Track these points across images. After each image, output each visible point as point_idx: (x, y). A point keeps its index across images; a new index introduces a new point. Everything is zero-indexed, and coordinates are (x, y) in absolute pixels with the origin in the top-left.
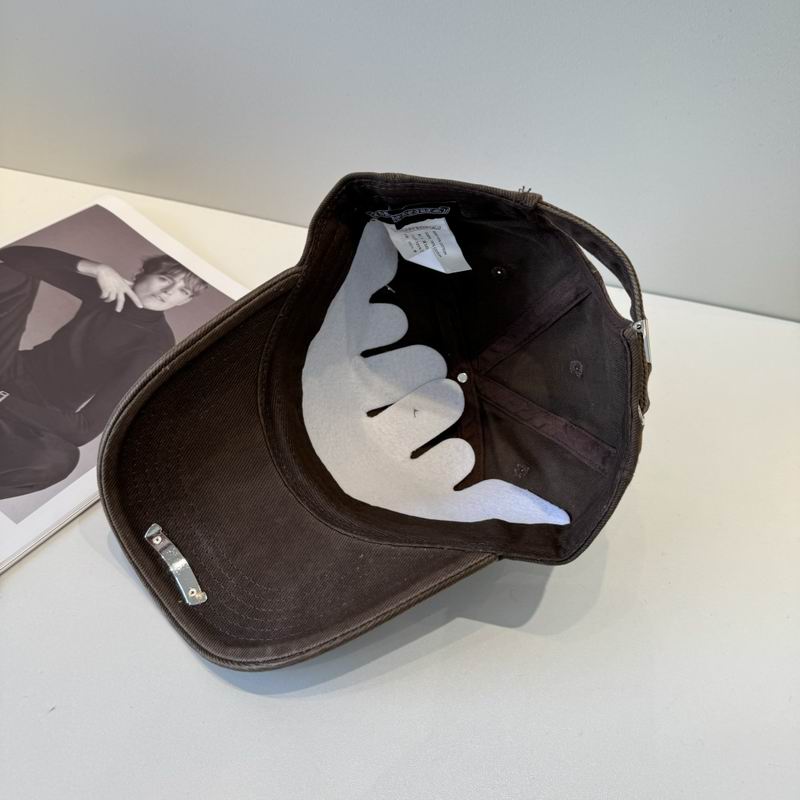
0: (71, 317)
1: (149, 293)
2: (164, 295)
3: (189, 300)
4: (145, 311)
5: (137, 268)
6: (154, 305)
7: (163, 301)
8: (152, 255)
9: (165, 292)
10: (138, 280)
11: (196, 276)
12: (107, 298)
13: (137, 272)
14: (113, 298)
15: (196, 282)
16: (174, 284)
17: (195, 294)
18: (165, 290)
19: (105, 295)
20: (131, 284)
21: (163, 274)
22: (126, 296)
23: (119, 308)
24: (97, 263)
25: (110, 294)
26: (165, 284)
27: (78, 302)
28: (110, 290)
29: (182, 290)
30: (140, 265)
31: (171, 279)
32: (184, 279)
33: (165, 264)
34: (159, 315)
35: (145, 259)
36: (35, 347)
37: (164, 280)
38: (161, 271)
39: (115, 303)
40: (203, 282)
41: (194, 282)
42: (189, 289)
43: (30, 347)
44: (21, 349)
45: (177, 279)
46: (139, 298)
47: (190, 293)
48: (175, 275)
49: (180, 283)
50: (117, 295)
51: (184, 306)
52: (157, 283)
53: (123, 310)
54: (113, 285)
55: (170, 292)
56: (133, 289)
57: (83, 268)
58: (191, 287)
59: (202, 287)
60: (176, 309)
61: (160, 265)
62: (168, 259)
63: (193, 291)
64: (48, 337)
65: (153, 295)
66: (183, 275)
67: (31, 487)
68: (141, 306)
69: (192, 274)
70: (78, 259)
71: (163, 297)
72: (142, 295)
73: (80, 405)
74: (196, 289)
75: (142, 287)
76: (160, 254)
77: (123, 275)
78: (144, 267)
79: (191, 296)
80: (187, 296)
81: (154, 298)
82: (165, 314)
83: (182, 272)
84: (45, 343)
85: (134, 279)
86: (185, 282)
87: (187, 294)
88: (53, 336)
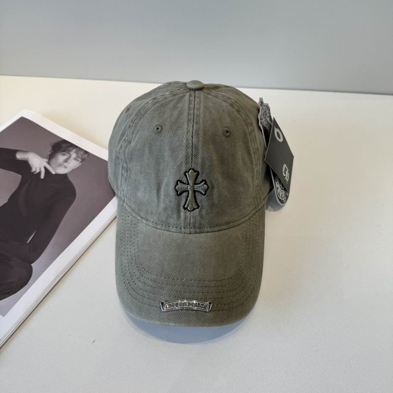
1: (57, 164)
3: (80, 164)
4: (56, 175)
5: (48, 150)
6: (61, 171)
7: (66, 167)
8: (55, 141)
9: (66, 162)
10: (51, 157)
11: (82, 149)
12: (35, 172)
13: (48, 154)
14: (38, 171)
15: (82, 153)
16: (70, 156)
17: (83, 160)
18: (66, 161)
19: (33, 170)
20: (47, 160)
21: (64, 151)
22: (45, 168)
23: (42, 176)
24: (26, 152)
25: (36, 168)
26: (65, 157)
27: (19, 177)
29: (75, 159)
30: (50, 148)
31: (68, 153)
33: (64, 145)
34: (65, 176)
35: (52, 144)
37: (64, 155)
38: (62, 150)
39: (39, 173)
40: (86, 152)
42: (79, 158)
45: (72, 153)
46: (53, 168)
47: (79, 159)
48: (71, 151)
49: (74, 155)
50: (40, 169)
51: (78, 168)
52: (61, 158)
53: (44, 177)
54: (37, 163)
55: (69, 161)
56: (49, 163)
57: (19, 156)
58: (80, 156)
59: (86, 155)
60: (73, 171)
61: (61, 146)
62: (65, 142)
63: (82, 159)
64: (6, 201)
65: (60, 165)
66: (74, 150)
67: (9, 293)
68: (54, 173)
69: (79, 148)
70: (15, 152)
71: (65, 165)
72: (54, 166)
73: (29, 238)
74: (83, 157)
75: (53, 161)
76: (60, 140)
77: (42, 156)
78: (52, 149)
79: (81, 162)
80: (79, 162)
81: (61, 167)
82: (68, 175)
83: (74, 148)
84: (5, 204)
85: (48, 157)
86: (76, 154)
87: (78, 161)
88: (9, 200)
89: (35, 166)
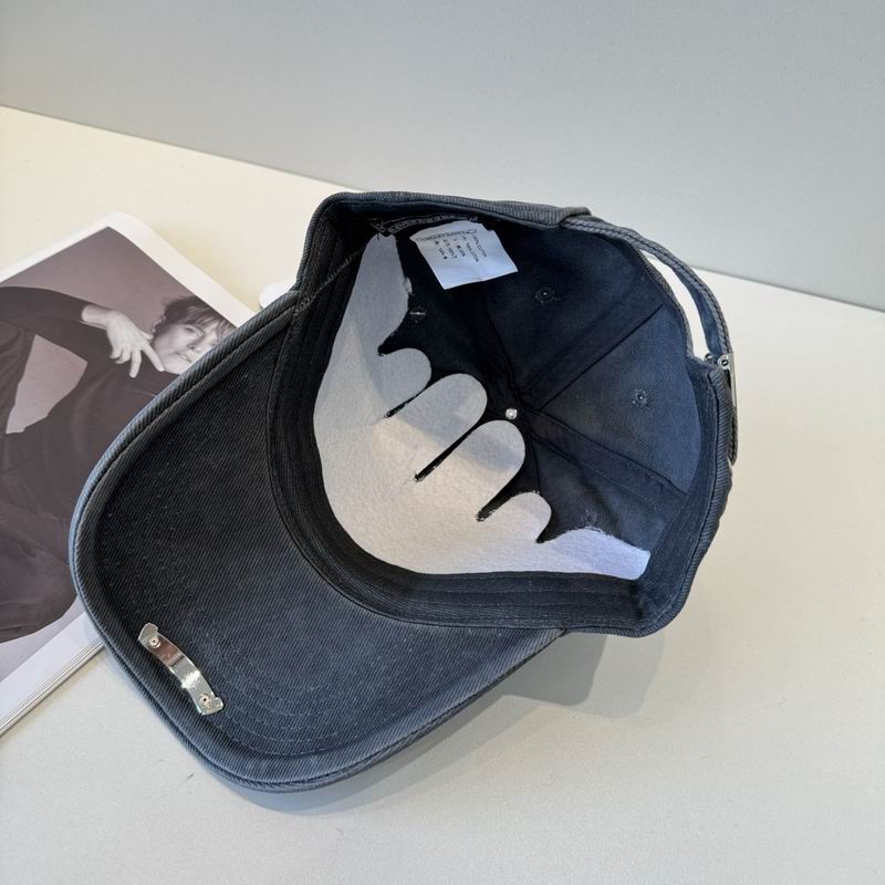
0: (72, 385)
1: (171, 351)
2: (190, 353)
4: (166, 374)
5: (157, 315)
6: (178, 367)
7: (189, 359)
8: (175, 296)
9: (193, 348)
10: (160, 331)
11: (232, 325)
12: (118, 359)
13: (156, 323)
14: (126, 358)
16: (203, 338)
18: (192, 346)
19: (116, 354)
20: (150, 337)
21: (190, 322)
22: (143, 354)
23: (134, 373)
24: (107, 309)
25: (122, 353)
26: (192, 337)
27: (83, 364)
28: (123, 347)
30: (161, 311)
31: (199, 328)
32: (217, 329)
33: (193, 309)
35: (168, 303)
36: (27, 429)
37: (191, 330)
39: (129, 364)
41: (228, 333)
43: (21, 430)
44: (8, 431)
45: (207, 330)
46: (160, 358)
48: (205, 325)
49: (212, 336)
50: (131, 354)
52: (181, 336)
53: (138, 375)
54: (127, 340)
55: (198, 347)
56: (152, 344)
57: (89, 317)
61: (186, 310)
62: (197, 301)
64: (45, 415)
65: (178, 353)
66: (215, 325)
67: (18, 629)
68: (161, 369)
69: (228, 321)
70: (83, 304)
71: (189, 355)
72: (163, 352)
75: (163, 341)
76: (187, 295)
77: (140, 325)
78: (166, 314)
81: (178, 358)
83: (214, 320)
84: (39, 423)
85: (154, 331)
86: (217, 334)
88: (50, 413)
89: (121, 346)
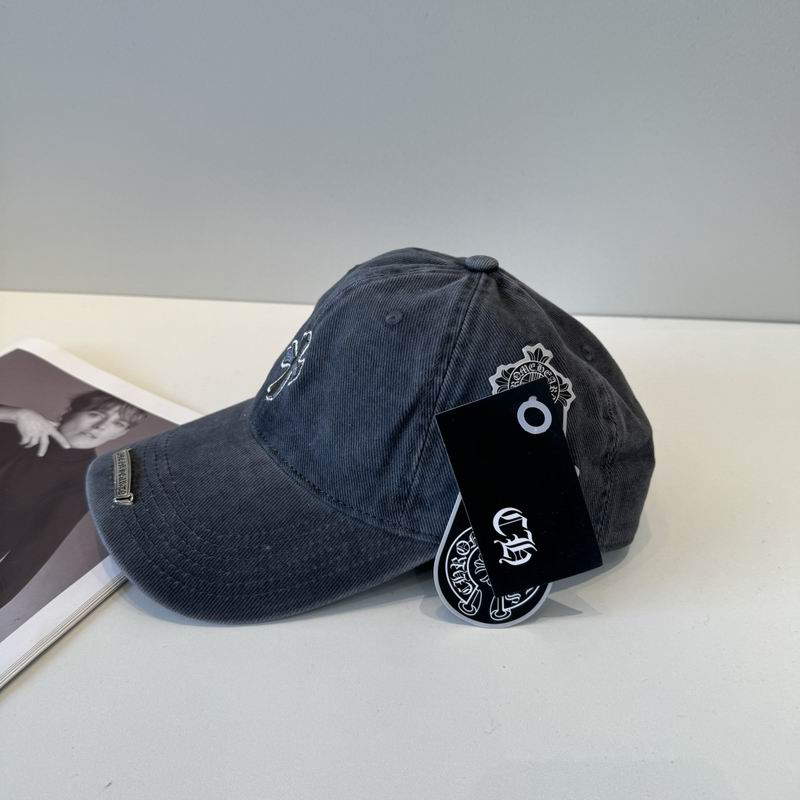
1: (77, 432)
2: (95, 431)
3: (125, 432)
4: (73, 451)
5: (64, 406)
6: (83, 443)
7: (94, 437)
8: (81, 391)
9: (97, 428)
10: (64, 420)
12: (27, 444)
13: (63, 413)
14: (34, 443)
15: (133, 412)
16: (106, 418)
17: (132, 425)
18: (96, 426)
19: (25, 441)
20: (56, 424)
21: (94, 409)
22: (51, 439)
23: (42, 453)
24: (17, 408)
25: (31, 439)
26: (96, 420)
28: (31, 434)
29: (116, 423)
30: (67, 404)
31: (103, 412)
32: (119, 411)
33: (97, 399)
34: (88, 454)
35: (73, 397)
37: (95, 415)
38: (92, 406)
39: (37, 447)
40: (141, 412)
41: (130, 412)
42: (125, 420)
45: (110, 412)
46: (67, 439)
47: (126, 424)
48: (108, 409)
49: (115, 416)
50: (40, 439)
51: (120, 438)
52: (86, 421)
53: (47, 454)
54: (35, 429)
55: (103, 427)
56: (59, 429)
58: (127, 417)
59: (141, 417)
61: (92, 400)
62: (100, 394)
63: (130, 422)
65: (83, 433)
66: (117, 408)
68: (67, 447)
71: (95, 434)
72: (70, 434)
74: (133, 420)
75: (69, 426)
76: (91, 390)
77: (48, 417)
78: (72, 405)
79: (129, 427)
80: (123, 428)
81: (83, 436)
82: (97, 450)
83: (116, 405)
85: (61, 419)
86: (120, 414)
87: (123, 426)
